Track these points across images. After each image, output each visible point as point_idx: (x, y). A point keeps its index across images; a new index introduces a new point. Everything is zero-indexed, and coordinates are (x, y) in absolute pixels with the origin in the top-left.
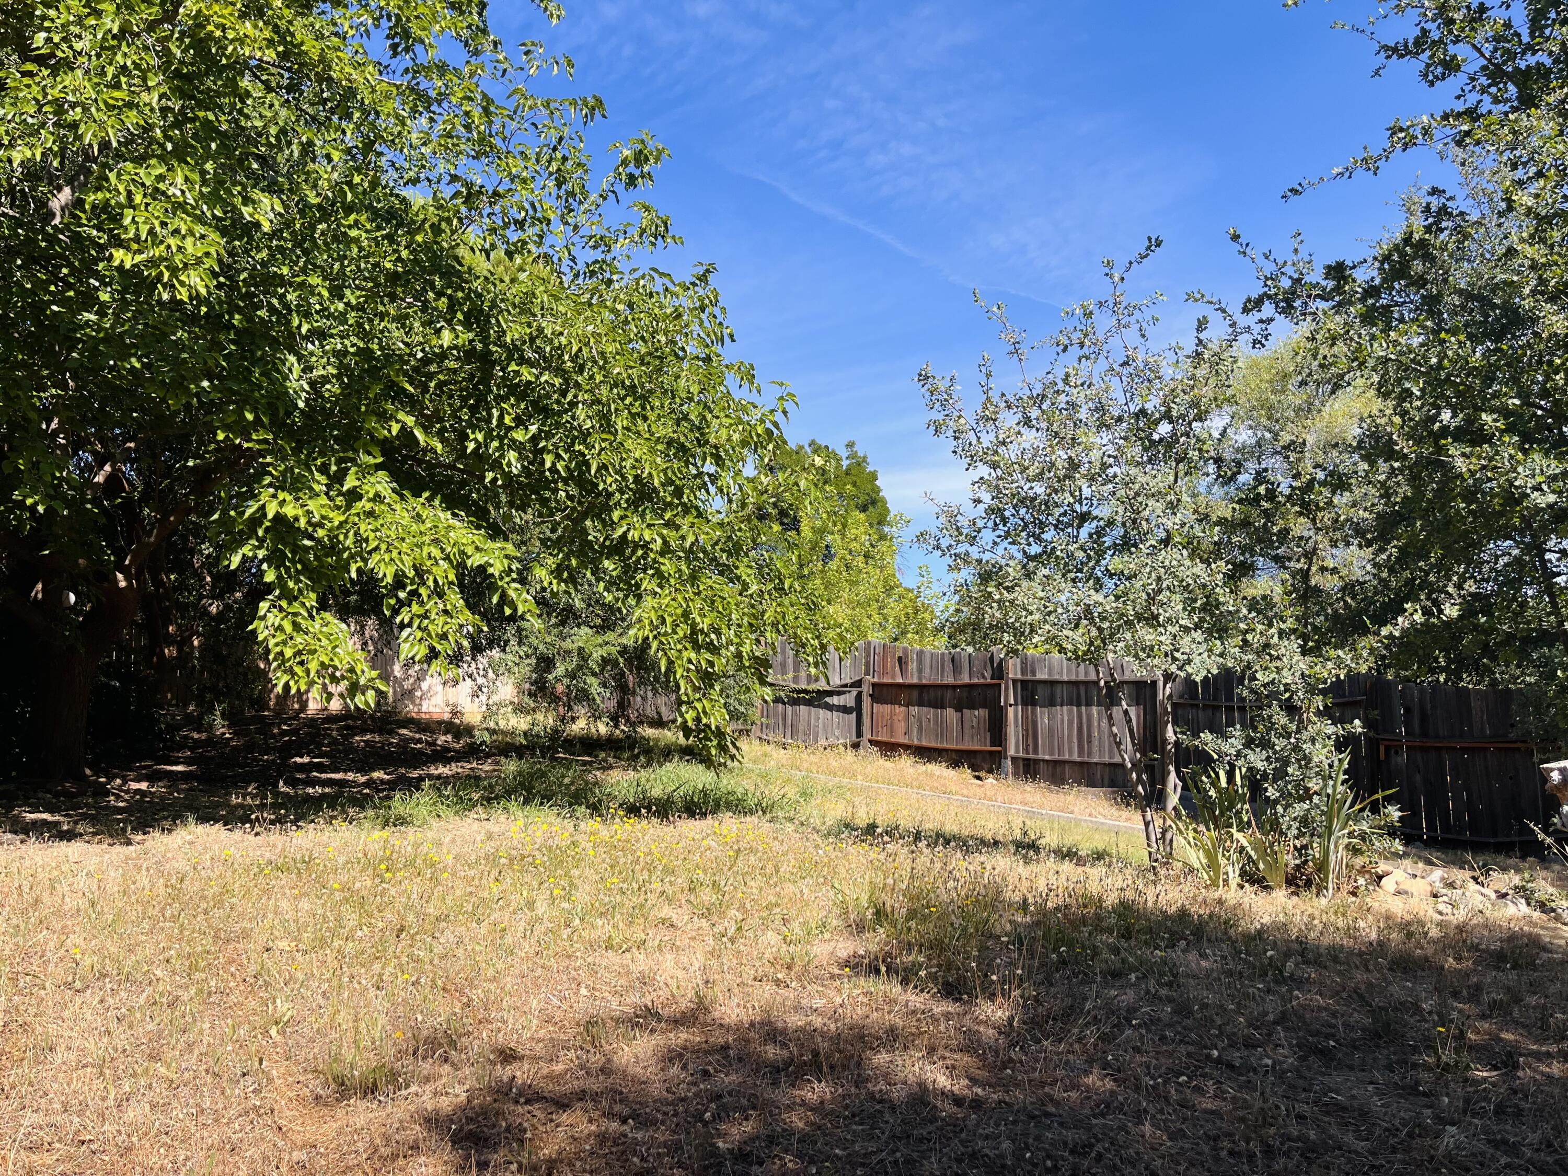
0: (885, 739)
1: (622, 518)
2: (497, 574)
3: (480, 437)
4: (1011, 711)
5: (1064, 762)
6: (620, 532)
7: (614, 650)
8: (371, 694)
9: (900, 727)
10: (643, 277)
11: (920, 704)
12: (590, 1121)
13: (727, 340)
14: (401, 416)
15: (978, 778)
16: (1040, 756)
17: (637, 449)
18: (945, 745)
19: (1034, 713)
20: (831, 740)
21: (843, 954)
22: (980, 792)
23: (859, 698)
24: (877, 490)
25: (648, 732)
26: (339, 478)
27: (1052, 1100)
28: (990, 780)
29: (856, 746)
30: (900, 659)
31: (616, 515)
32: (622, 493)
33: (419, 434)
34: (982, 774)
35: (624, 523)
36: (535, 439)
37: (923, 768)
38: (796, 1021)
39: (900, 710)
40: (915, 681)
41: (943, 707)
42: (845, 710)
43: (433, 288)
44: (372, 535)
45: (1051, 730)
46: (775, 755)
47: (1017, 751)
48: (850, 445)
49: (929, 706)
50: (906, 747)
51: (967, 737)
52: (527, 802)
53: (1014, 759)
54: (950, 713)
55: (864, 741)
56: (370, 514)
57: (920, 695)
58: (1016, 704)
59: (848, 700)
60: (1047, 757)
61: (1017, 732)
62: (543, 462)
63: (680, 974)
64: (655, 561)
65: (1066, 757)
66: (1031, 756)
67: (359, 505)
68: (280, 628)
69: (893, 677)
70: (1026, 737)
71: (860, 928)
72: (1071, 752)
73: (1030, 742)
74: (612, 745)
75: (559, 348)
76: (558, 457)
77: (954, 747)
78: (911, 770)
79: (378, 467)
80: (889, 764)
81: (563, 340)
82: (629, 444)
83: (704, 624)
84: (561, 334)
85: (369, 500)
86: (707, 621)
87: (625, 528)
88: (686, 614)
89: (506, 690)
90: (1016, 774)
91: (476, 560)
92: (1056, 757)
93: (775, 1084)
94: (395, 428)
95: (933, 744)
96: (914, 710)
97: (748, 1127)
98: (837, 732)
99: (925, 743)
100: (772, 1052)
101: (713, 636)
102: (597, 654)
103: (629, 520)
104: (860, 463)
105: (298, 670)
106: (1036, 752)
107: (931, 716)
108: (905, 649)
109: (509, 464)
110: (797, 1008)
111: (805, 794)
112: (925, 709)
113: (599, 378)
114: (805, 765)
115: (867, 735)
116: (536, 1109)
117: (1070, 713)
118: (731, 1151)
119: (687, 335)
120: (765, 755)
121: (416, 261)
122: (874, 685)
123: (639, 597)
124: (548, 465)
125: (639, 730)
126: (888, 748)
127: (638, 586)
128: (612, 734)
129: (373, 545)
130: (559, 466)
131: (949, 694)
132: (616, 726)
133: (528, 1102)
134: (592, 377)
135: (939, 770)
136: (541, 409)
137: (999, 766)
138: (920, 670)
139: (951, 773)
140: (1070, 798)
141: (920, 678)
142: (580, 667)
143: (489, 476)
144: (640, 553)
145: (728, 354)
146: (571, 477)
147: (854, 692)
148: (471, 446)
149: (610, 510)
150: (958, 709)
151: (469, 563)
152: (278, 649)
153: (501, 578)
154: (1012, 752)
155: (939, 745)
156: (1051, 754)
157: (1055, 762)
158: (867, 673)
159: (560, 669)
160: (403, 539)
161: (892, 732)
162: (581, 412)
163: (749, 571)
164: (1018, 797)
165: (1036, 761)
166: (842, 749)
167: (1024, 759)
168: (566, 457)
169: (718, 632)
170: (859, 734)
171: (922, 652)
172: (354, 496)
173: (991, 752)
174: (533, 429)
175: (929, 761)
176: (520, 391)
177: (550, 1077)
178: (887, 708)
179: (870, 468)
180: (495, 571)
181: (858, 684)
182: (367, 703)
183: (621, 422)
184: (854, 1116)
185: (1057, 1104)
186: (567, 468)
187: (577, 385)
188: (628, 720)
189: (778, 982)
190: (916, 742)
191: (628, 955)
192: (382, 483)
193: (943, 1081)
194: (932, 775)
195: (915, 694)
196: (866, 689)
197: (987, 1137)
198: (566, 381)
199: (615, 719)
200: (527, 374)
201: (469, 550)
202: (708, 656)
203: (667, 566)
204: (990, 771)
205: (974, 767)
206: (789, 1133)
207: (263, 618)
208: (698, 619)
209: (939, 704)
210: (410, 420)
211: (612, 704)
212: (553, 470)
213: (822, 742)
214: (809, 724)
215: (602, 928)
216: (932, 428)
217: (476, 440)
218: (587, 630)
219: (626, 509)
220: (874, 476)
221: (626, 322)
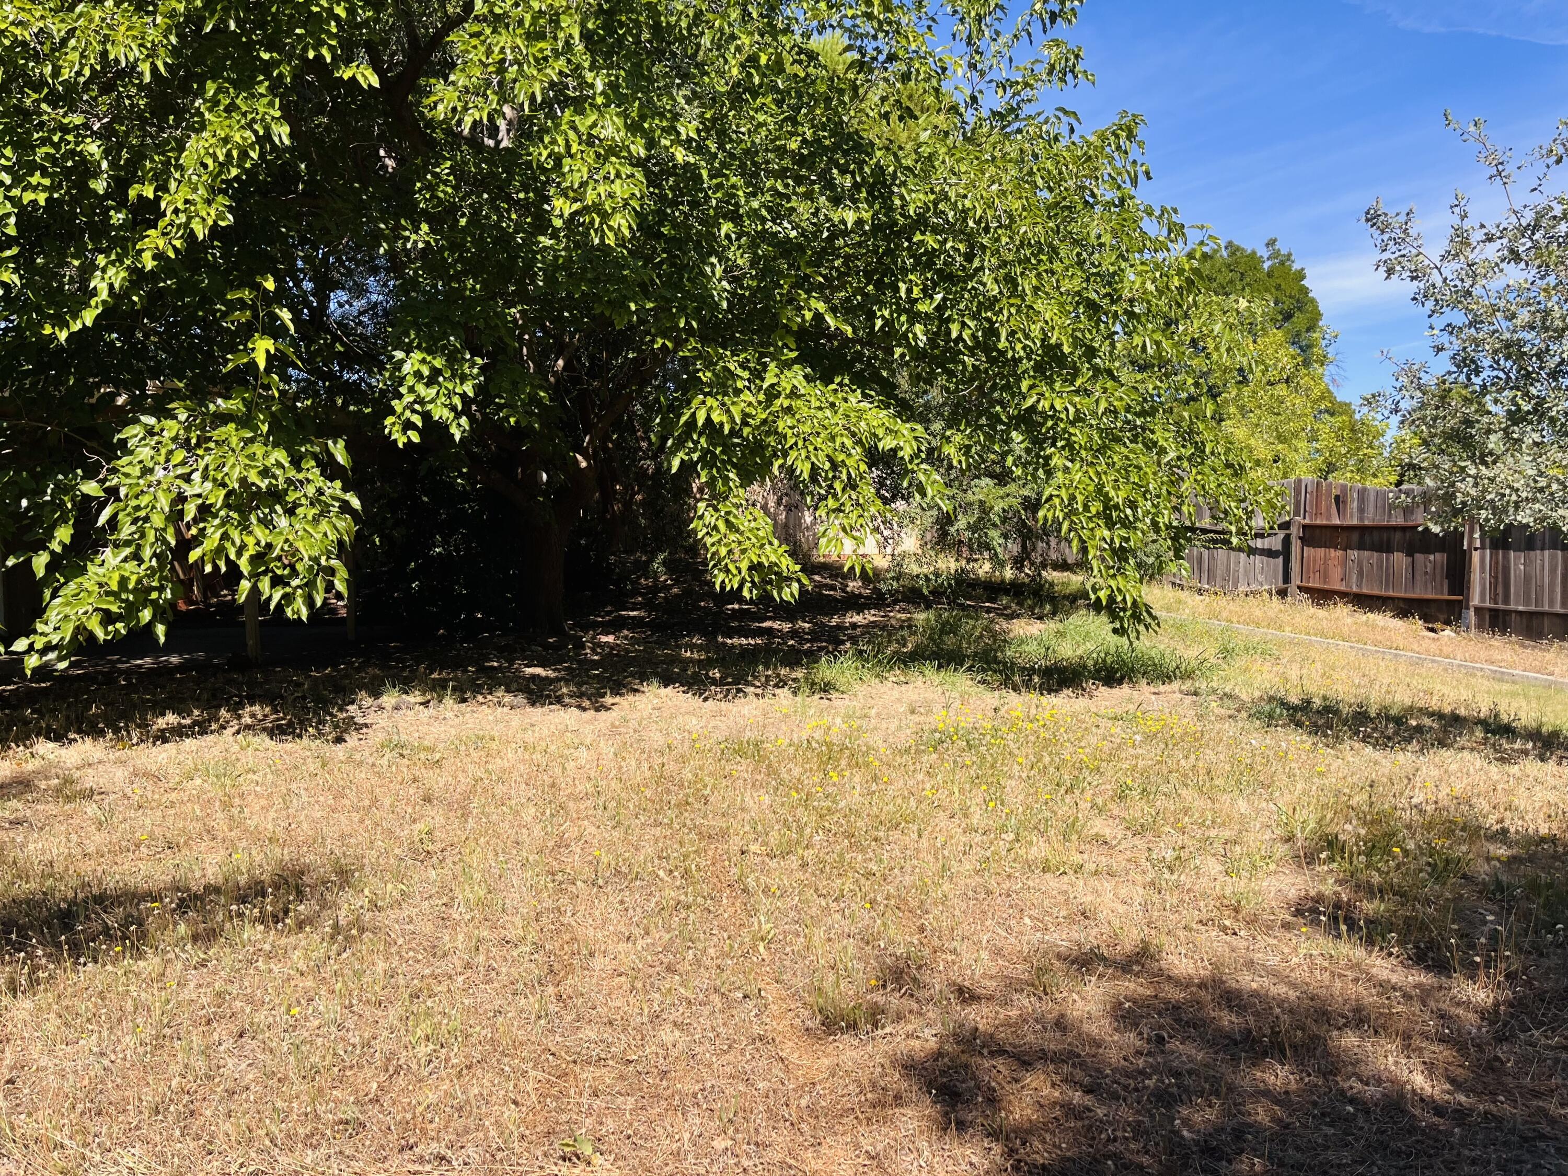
0: (1317, 585)
1: (1031, 387)
2: (907, 458)
3: (886, 313)
4: (1476, 556)
5: (1543, 614)
6: (1030, 402)
7: (1014, 502)
8: (795, 586)
9: (1336, 573)
10: (1046, 122)
11: (1361, 547)
12: (1053, 1085)
13: (1142, 178)
14: (814, 303)
15: (1433, 630)
16: (1512, 607)
17: (1047, 310)
18: (1391, 593)
19: (1506, 558)
20: (1254, 587)
21: (1293, 894)
22: (1434, 647)
23: (1287, 541)
24: (1305, 291)
25: (1051, 575)
26: (758, 374)
27: (1546, 1115)
28: (1448, 632)
29: (1282, 593)
30: (1337, 498)
31: (1025, 385)
32: (1030, 359)
33: (830, 320)
34: (1438, 626)
35: (1034, 392)
36: (940, 308)
37: (1364, 618)
38: (1249, 982)
39: (1335, 554)
40: (1355, 522)
41: (1389, 550)
42: (1270, 553)
43: (838, 166)
44: (790, 432)
45: (1527, 578)
46: (1189, 601)
47: (1483, 599)
48: (1271, 243)
49: (1372, 549)
50: (1343, 595)
51: (1418, 584)
52: (940, 666)
53: (1478, 610)
54: (1399, 559)
55: (1292, 588)
56: (789, 410)
57: (1362, 537)
58: (1483, 547)
59: (1275, 543)
60: (1521, 608)
61: (1482, 580)
62: (949, 332)
63: (1121, 909)
64: (1065, 431)
65: (1546, 608)
66: (1501, 606)
67: (778, 402)
68: (715, 528)
69: (1329, 517)
70: (1494, 585)
71: (1308, 858)
72: (1552, 602)
73: (1500, 590)
74: (1015, 590)
75: (963, 211)
76: (964, 324)
77: (1402, 595)
78: (1349, 620)
79: (795, 361)
80: (1321, 613)
81: (968, 204)
82: (1038, 306)
83: (1119, 497)
84: (965, 197)
85: (787, 397)
86: (1122, 494)
87: (1035, 398)
88: (1100, 489)
89: (910, 542)
90: (1480, 626)
91: (887, 443)
92: (1533, 608)
93: (1235, 1060)
94: (808, 315)
95: (1376, 592)
96: (1354, 554)
97: (1211, 1115)
98: (1261, 578)
99: (1365, 591)
100: (1227, 1019)
101: (1128, 511)
102: (999, 506)
103: (1038, 390)
104: (1284, 261)
105: (731, 567)
106: (1506, 601)
107: (1374, 561)
108: (1344, 487)
109: (915, 337)
110: (1250, 964)
111: (1226, 653)
112: (1367, 553)
113: (1004, 240)
114: (1224, 615)
115: (1296, 580)
116: (1000, 1063)
117: (1553, 558)
118: (1197, 1143)
119: (1097, 178)
120: (1180, 602)
121: (818, 141)
122: (1305, 527)
123: (1049, 473)
124: (954, 335)
125: (1044, 573)
126: (1321, 596)
127: (1048, 458)
128: (1016, 578)
129: (791, 441)
130: (965, 336)
131: (1398, 536)
132: (1020, 569)
133: (992, 1053)
134: (998, 240)
135: (1383, 621)
136: (947, 277)
137: (1459, 617)
138: (1361, 510)
139: (1398, 623)
140: (1550, 656)
141: (1361, 519)
142: (980, 519)
143: (898, 351)
144: (1050, 423)
145: (1143, 195)
146: (977, 344)
147: (1281, 535)
148: (879, 323)
149: (1019, 380)
150: (1410, 554)
151: (880, 446)
152: (714, 549)
153: (911, 462)
154: (1475, 601)
155: (1383, 593)
156: (1527, 602)
157: (1531, 614)
158: (1297, 513)
159: (962, 523)
160: (818, 434)
161: (1325, 577)
162: (987, 277)
163: (1167, 435)
164: (1483, 654)
165: (1508, 613)
166: (1266, 595)
167: (1490, 610)
168: (971, 324)
169: (1133, 505)
170: (1287, 579)
171: (1365, 490)
172: (772, 394)
173: (1448, 601)
174: (938, 297)
175: (1371, 611)
176: (924, 261)
177: (1007, 1024)
178: (1320, 552)
179: (1296, 267)
180: (906, 453)
181: (1286, 526)
182: (792, 595)
183: (1026, 285)
184: (1323, 1115)
185: (1552, 1121)
186: (974, 336)
187: (983, 248)
188: (1032, 564)
189: (1224, 929)
190: (1355, 589)
191: (1065, 878)
192: (796, 377)
193: (1419, 1081)
194: (1374, 627)
195: (1355, 537)
196: (1295, 531)
197: (1473, 1162)
198: (971, 246)
199: (1018, 563)
200: (931, 241)
201: (880, 432)
202: (1123, 533)
203: (1079, 436)
204: (1448, 623)
205: (1426, 618)
206: (1256, 1128)
207: (701, 517)
208: (1112, 493)
209: (1385, 547)
210: (821, 307)
211: (1015, 548)
212: (960, 338)
213: (1243, 588)
214: (1228, 565)
215: (1039, 849)
216: (1382, 269)
217: (883, 316)
218: (988, 480)
219: (1034, 378)
220: (1301, 275)
221: (1031, 173)
